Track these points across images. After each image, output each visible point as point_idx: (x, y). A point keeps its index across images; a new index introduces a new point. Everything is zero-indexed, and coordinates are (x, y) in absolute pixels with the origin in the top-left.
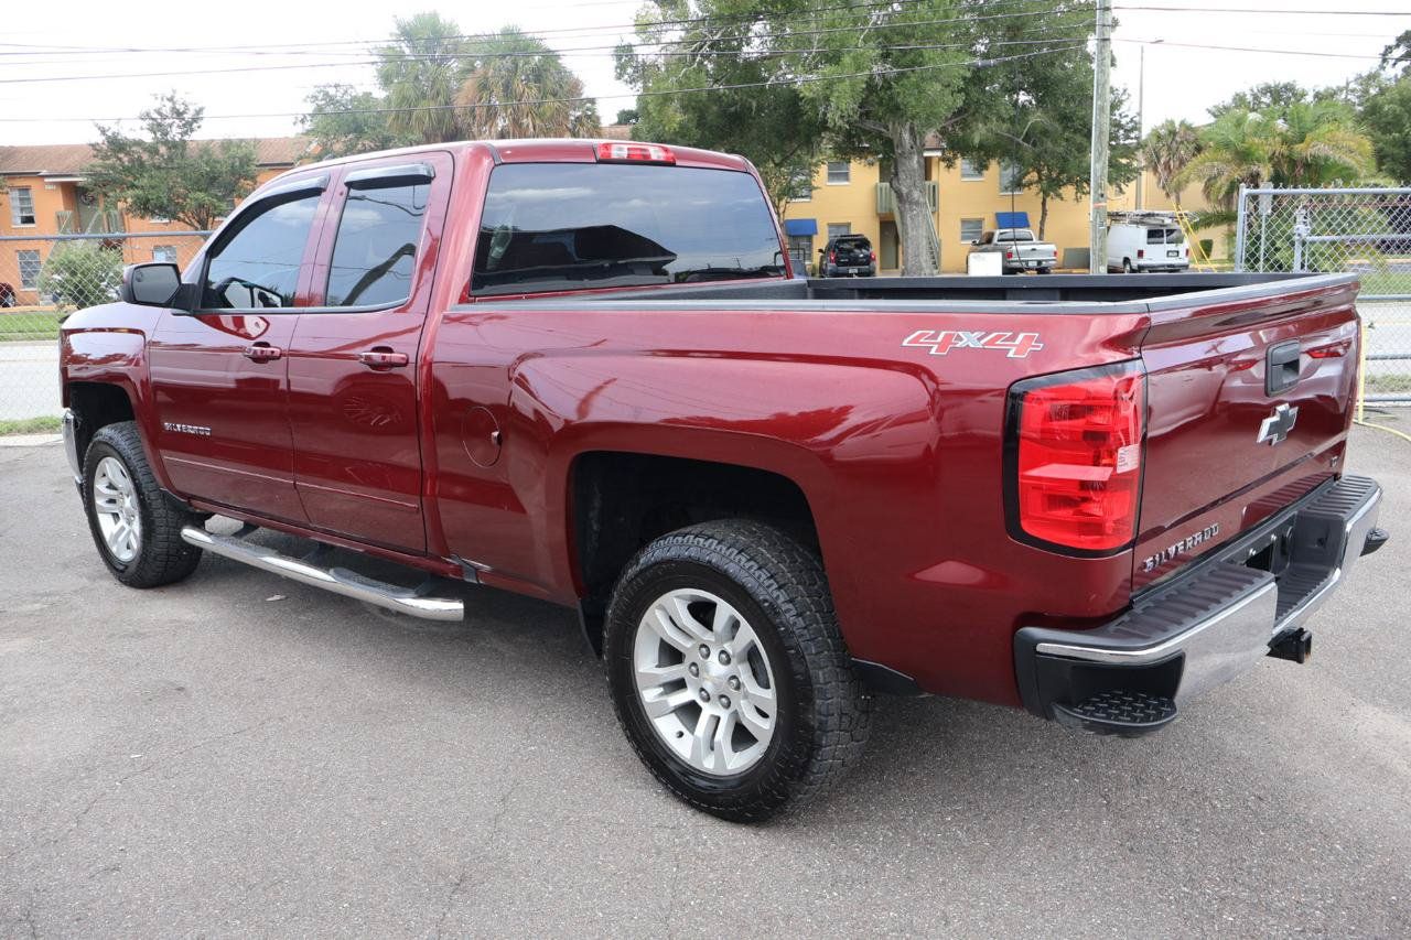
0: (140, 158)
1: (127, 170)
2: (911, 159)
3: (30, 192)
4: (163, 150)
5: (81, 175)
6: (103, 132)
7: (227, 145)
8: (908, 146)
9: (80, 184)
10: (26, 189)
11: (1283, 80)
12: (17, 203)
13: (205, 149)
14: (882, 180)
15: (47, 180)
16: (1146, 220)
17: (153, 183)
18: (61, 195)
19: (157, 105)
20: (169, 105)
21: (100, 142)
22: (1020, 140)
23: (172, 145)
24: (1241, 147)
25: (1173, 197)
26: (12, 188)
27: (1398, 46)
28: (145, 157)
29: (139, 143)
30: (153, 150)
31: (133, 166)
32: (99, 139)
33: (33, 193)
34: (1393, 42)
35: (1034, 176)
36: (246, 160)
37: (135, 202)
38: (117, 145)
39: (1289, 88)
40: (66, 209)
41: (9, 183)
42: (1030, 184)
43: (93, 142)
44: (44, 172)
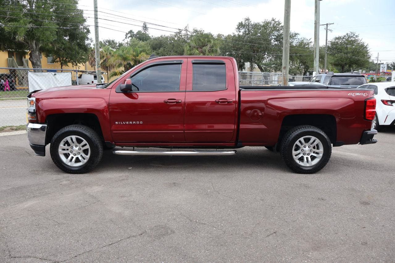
2: (36, 53)
8: (35, 49)
11: (111, 39)
14: (9, 57)
16: (93, 73)
22: (62, 49)
24: (125, 56)
25: (93, 67)
27: (129, 34)
34: (128, 32)
35: (58, 59)
39: (113, 41)
42: (57, 62)
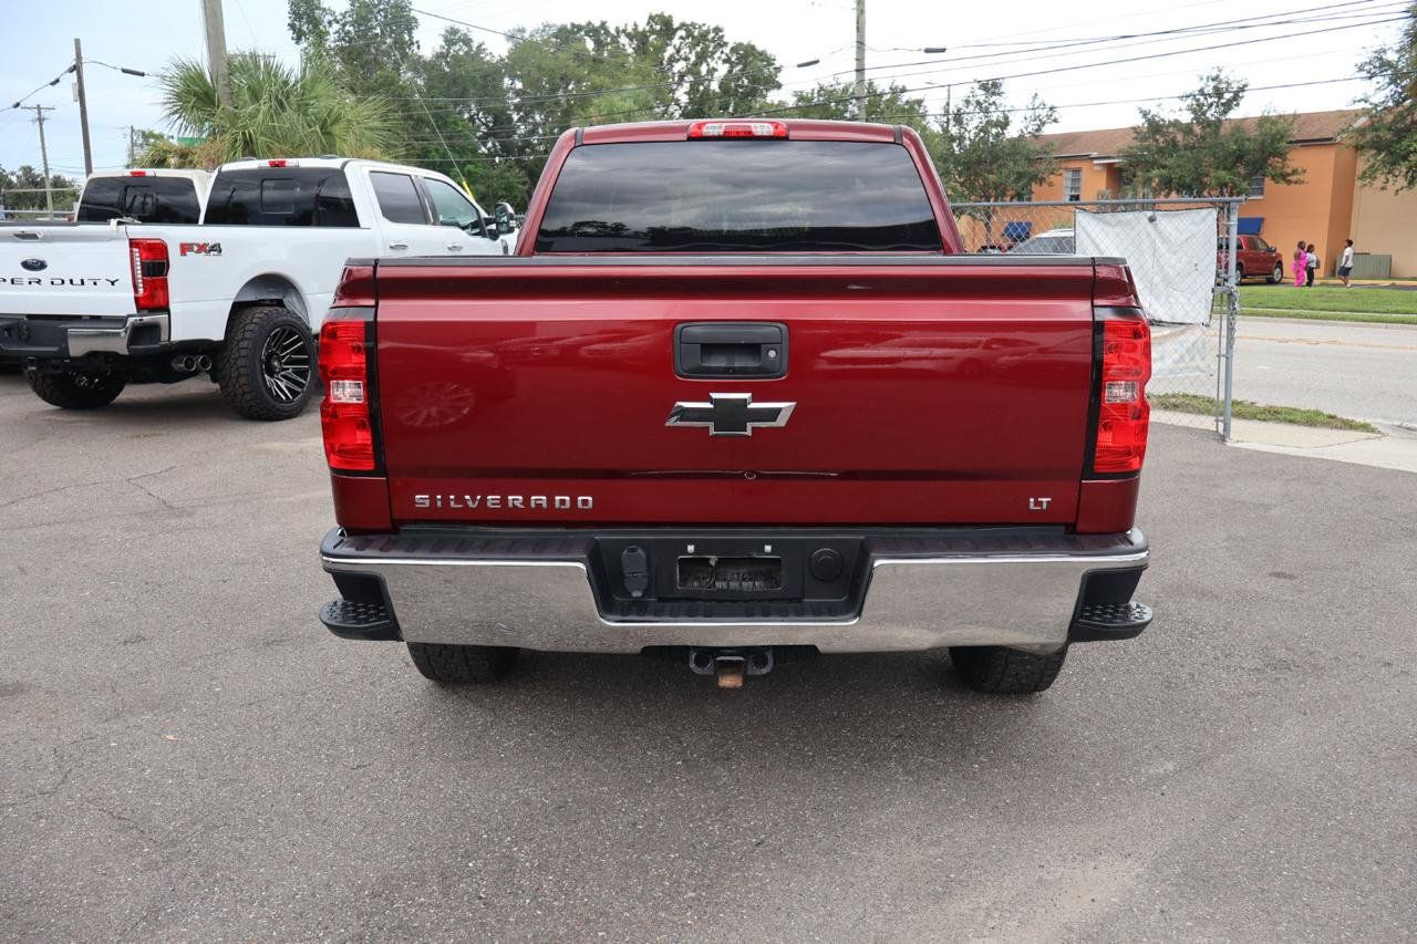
0: (1173, 140)
1: (1161, 151)
3: (1081, 173)
4: (1197, 130)
5: (1118, 157)
6: (1145, 114)
7: (1263, 121)
9: (1117, 166)
10: (1077, 171)
12: (1069, 184)
13: (1239, 125)
15: (1096, 162)
17: (1181, 162)
18: (1105, 175)
19: (1201, 85)
20: (1212, 84)
21: (1140, 125)
23: (1207, 124)
26: (1067, 169)
28: (1180, 137)
29: (1176, 124)
30: (1187, 130)
31: (1167, 147)
32: (1139, 121)
33: (1083, 175)
36: (1278, 137)
37: (1160, 181)
38: (1155, 127)
40: (1107, 188)
41: (1063, 165)
43: (1134, 125)
44: (1095, 154)
